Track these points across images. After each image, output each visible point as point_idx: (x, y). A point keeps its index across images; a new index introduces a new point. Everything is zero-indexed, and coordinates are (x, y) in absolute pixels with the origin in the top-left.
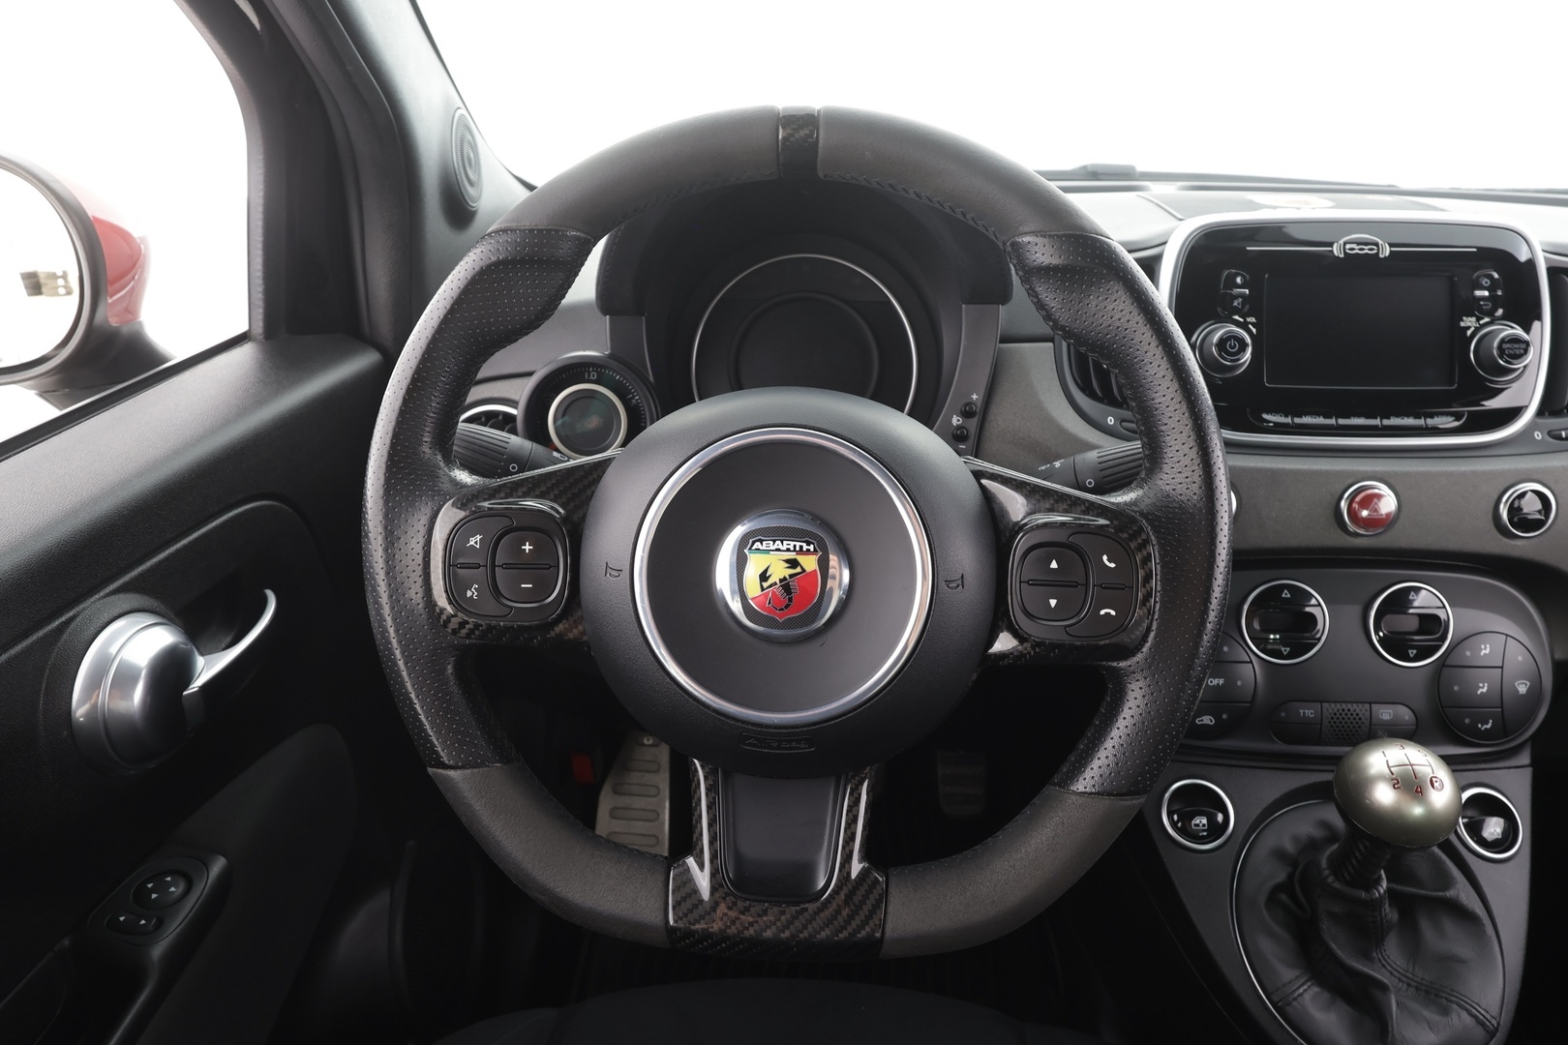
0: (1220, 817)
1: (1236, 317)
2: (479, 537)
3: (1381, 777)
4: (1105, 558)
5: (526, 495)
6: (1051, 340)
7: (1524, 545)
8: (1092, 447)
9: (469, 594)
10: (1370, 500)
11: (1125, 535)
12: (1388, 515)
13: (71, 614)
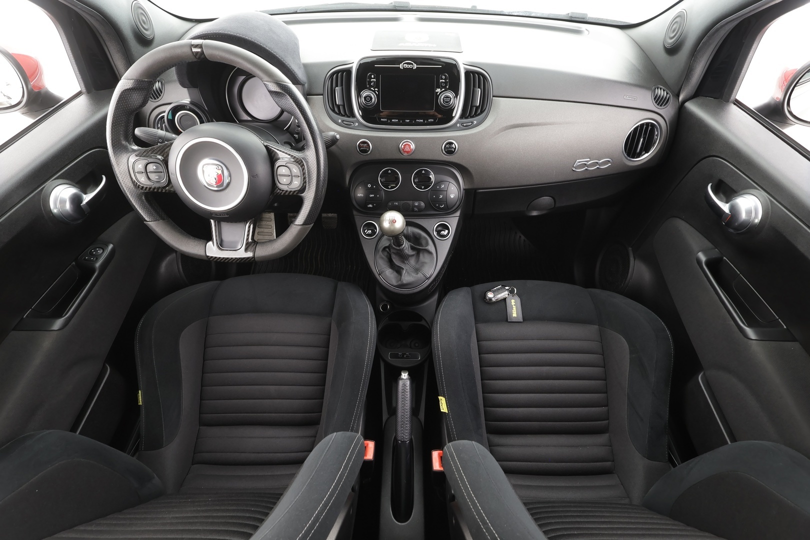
1: (372, 89)
6: (322, 95)
7: (448, 158)
12: (411, 150)
13: (43, 186)
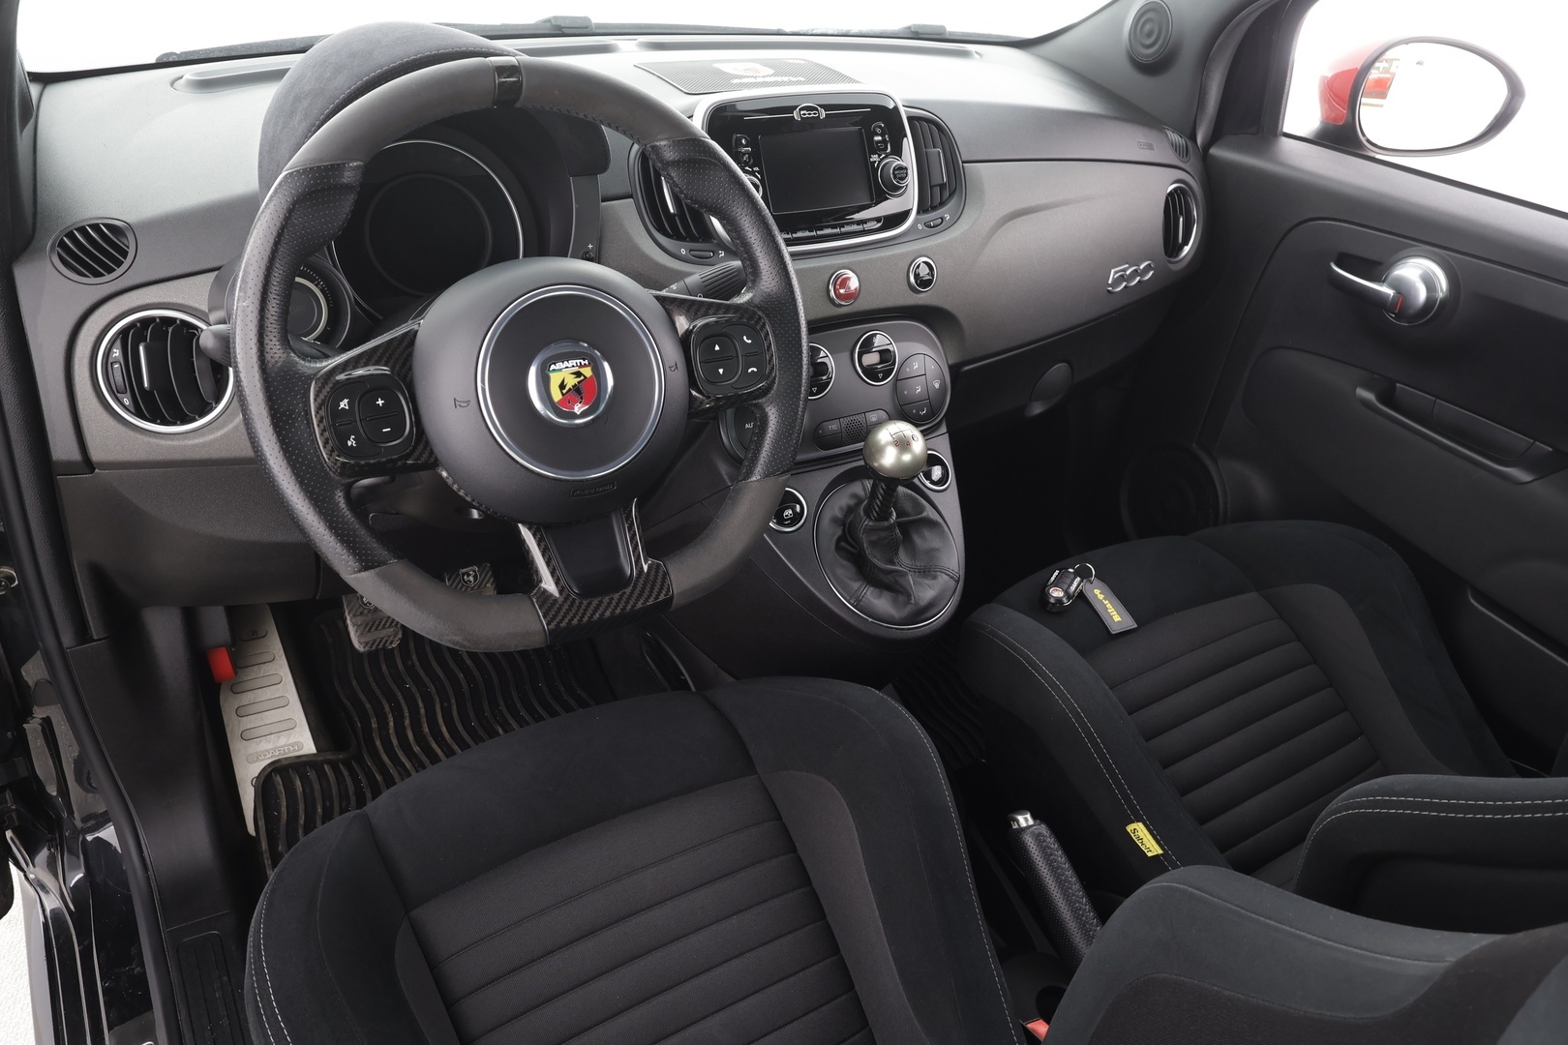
0: (798, 508)
1: (747, 168)
2: (346, 401)
3: (888, 444)
4: (745, 338)
5: (355, 367)
6: (631, 196)
7: (925, 298)
8: (689, 274)
9: (349, 443)
10: (845, 282)
11: (753, 322)
12: (856, 289)
